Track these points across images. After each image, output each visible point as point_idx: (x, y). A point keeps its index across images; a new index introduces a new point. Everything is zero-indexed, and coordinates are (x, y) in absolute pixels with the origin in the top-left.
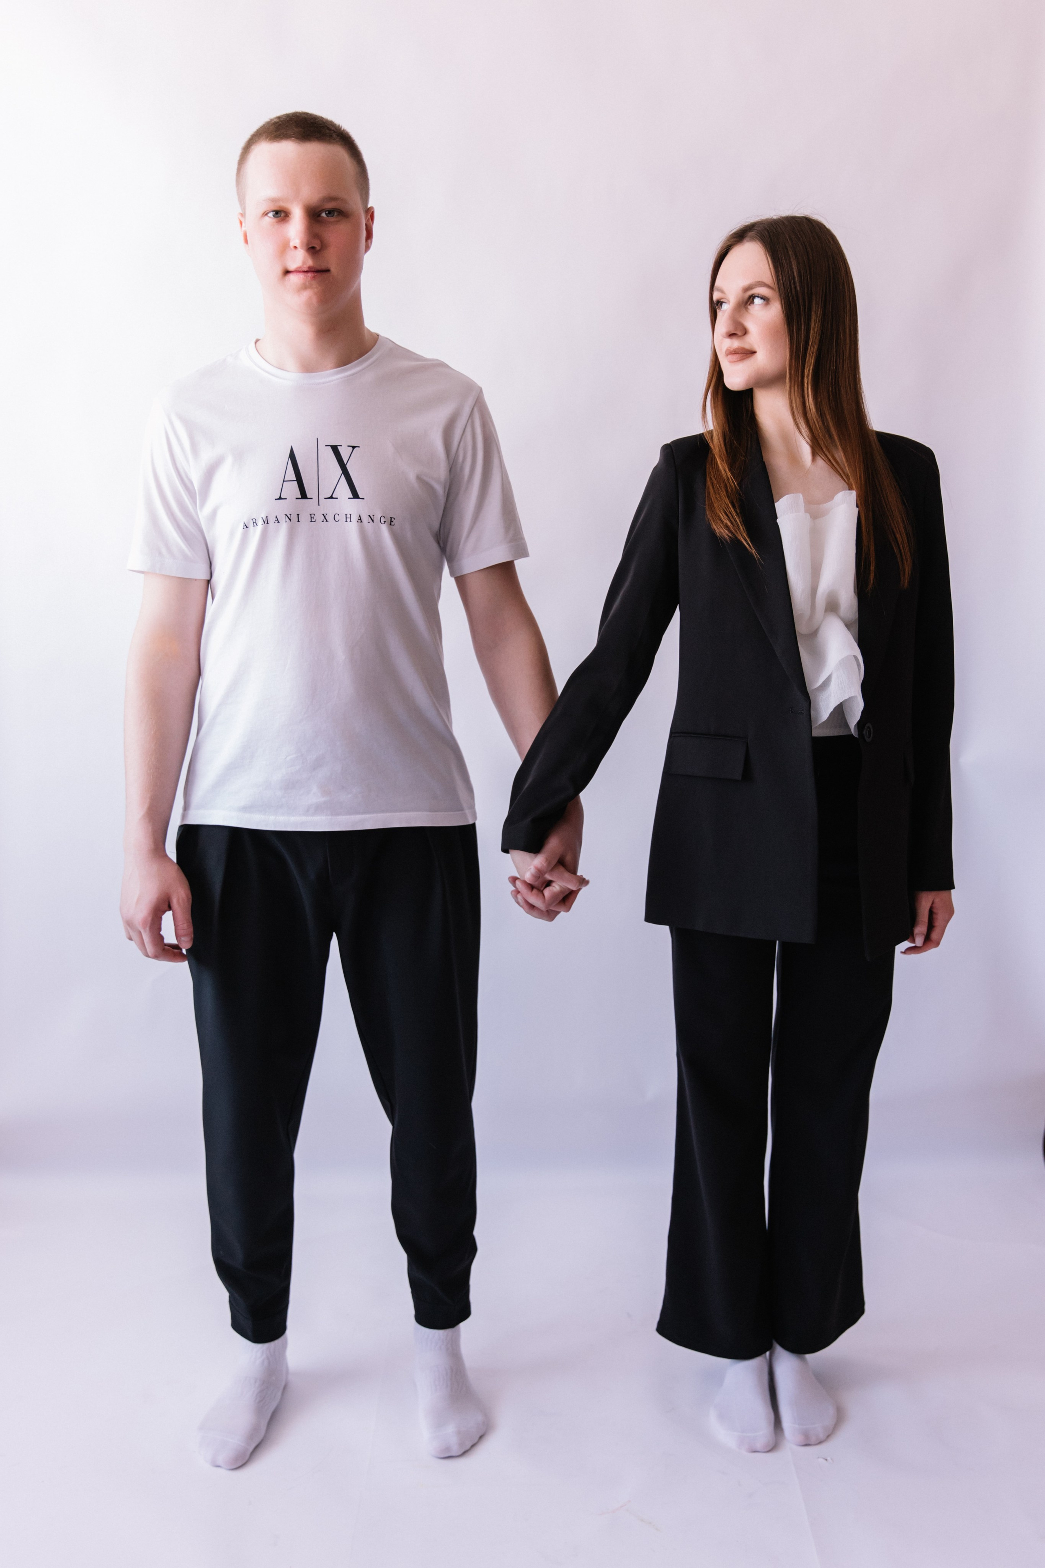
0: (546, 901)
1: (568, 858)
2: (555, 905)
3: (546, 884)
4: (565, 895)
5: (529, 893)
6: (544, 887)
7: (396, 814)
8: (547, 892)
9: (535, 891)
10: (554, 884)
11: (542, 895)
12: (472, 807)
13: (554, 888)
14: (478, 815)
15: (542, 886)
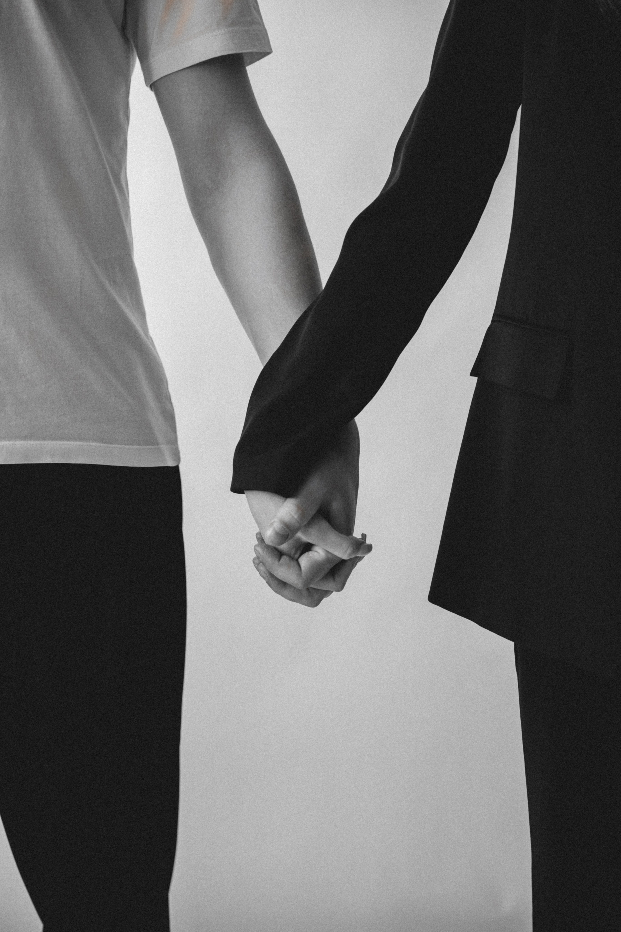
0: (303, 574)
1: (336, 506)
2: (323, 578)
3: (302, 548)
4: (334, 564)
5: (276, 562)
6: (299, 553)
7: (46, 442)
8: (305, 561)
9: (284, 559)
10: (316, 548)
11: (296, 568)
12: (173, 442)
13: (316, 554)
14: (182, 456)
15: (295, 553)
